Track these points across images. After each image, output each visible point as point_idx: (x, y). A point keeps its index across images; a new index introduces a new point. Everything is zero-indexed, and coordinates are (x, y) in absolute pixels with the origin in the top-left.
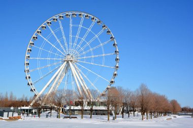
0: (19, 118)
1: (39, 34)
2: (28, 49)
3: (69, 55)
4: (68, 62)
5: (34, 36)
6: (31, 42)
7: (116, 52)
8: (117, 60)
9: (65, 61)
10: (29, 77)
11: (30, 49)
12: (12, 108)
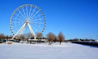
0: (12, 43)
2: (11, 19)
5: (13, 14)
6: (12, 16)
12: (6, 39)
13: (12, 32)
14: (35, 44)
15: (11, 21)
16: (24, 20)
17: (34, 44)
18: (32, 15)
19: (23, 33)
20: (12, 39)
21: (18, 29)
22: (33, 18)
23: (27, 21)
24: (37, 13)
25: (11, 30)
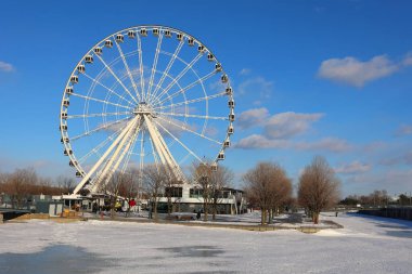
4: (141, 116)
9: (136, 114)
12: (42, 197)
13: (71, 164)
15: (65, 108)
16: (125, 103)
18: (168, 81)
19: (125, 166)
20: (74, 196)
21: (101, 145)
22: (170, 92)
23: (142, 108)
24: (189, 66)
25: (65, 152)
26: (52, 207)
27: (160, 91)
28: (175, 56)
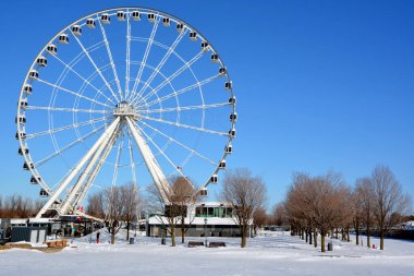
1: (53, 53)
2: (25, 85)
3: (124, 102)
4: (123, 118)
5: (40, 57)
6: (32, 70)
7: (230, 100)
8: (233, 117)
9: (116, 116)
10: (27, 151)
11: (29, 86)
13: (33, 180)
14: (223, 244)
15: (25, 95)
16: (103, 100)
17: (214, 245)
22: (160, 94)
23: (124, 109)
24: (188, 65)
25: (20, 151)
26: (34, 233)
27: (148, 90)
28: (171, 50)
